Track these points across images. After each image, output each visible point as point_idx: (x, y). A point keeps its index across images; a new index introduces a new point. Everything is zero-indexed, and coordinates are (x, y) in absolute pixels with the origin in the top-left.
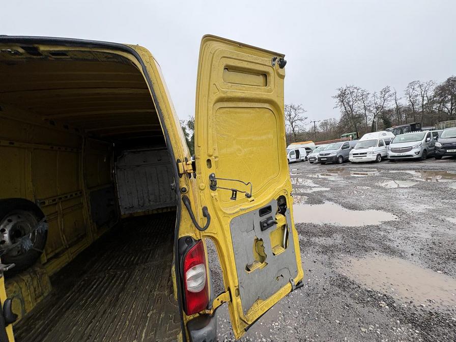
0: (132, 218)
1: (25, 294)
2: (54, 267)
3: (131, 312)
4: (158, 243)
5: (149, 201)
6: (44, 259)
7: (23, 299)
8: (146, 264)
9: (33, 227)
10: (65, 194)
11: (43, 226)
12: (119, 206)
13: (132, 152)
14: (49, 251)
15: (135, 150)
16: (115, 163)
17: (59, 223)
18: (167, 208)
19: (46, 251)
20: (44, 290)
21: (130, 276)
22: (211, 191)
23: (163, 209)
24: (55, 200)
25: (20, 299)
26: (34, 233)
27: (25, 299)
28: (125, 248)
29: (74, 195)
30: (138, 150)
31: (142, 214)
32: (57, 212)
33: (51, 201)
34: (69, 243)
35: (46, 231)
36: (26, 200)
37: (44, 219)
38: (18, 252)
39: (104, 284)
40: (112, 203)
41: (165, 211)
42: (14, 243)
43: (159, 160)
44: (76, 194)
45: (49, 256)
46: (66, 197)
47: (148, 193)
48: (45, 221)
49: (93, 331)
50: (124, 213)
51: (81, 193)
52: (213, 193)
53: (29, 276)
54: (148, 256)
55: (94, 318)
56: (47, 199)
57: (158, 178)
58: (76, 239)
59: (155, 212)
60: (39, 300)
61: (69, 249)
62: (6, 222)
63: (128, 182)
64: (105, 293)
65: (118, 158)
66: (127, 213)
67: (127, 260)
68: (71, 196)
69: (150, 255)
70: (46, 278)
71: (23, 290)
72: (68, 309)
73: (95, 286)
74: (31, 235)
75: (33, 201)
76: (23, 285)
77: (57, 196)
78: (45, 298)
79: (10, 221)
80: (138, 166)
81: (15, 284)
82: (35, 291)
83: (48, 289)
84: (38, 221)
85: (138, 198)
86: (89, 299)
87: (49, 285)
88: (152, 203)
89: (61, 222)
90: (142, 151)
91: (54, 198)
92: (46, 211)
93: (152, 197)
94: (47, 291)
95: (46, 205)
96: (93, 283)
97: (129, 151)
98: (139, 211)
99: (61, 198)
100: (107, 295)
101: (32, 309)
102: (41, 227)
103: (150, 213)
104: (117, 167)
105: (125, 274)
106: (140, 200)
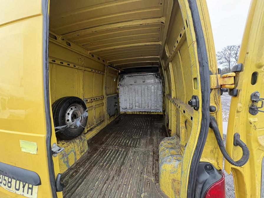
0: (125, 115)
1: (76, 150)
2: (90, 135)
3: (130, 187)
4: (141, 135)
5: (136, 106)
6: (86, 131)
7: (75, 152)
8: (136, 148)
9: (81, 114)
10: (96, 97)
11: (86, 114)
12: (120, 107)
13: (129, 76)
14: (88, 127)
15: (131, 75)
16: (120, 82)
17: (93, 112)
18: (145, 112)
19: (87, 126)
20: (85, 149)
21: (127, 154)
22: (249, 114)
23: (142, 112)
24: (92, 100)
25: (74, 152)
26: (82, 117)
27: (77, 153)
28: (123, 133)
29: (100, 98)
30: (132, 75)
31: (131, 113)
32: (92, 106)
33: (90, 100)
34: (97, 123)
35: (87, 117)
36: (79, 99)
37: (86, 110)
38: (75, 127)
39: (113, 154)
40: (116, 105)
41: (144, 113)
42: (73, 121)
43: (143, 82)
44: (101, 98)
45: (88, 129)
46: (97, 99)
47: (135, 101)
48: (87, 111)
49: (107, 192)
50: (122, 111)
51: (103, 97)
52: (252, 118)
53: (78, 140)
54: (137, 143)
55: (107, 180)
56: (89, 98)
57: (142, 93)
58: (100, 122)
59: (138, 113)
60: (82, 154)
61: (97, 127)
62: (70, 109)
63: (125, 93)
64: (113, 162)
65: (121, 79)
66: (123, 111)
67: (125, 141)
68: (99, 98)
69: (138, 143)
70: (86, 143)
71: (76, 147)
72: (94, 166)
73: (108, 155)
74: (80, 118)
75: (83, 99)
76: (76, 145)
77: (93, 98)
78: (85, 153)
79: (72, 109)
80: (131, 85)
81: (73, 144)
82: (81, 149)
83: (86, 148)
84: (84, 111)
85: (129, 104)
86: (105, 163)
87: (87, 146)
88: (137, 108)
89: (94, 112)
90: (135, 76)
91: (92, 99)
92: (87, 105)
93: (137, 104)
94: (86, 149)
95: (88, 102)
96: (107, 152)
97: (127, 75)
98: (130, 111)
99: (94, 99)
100: (114, 164)
101: (79, 158)
102: (85, 114)
103: (135, 113)
104: (120, 84)
105: (124, 152)
106: (130, 105)
